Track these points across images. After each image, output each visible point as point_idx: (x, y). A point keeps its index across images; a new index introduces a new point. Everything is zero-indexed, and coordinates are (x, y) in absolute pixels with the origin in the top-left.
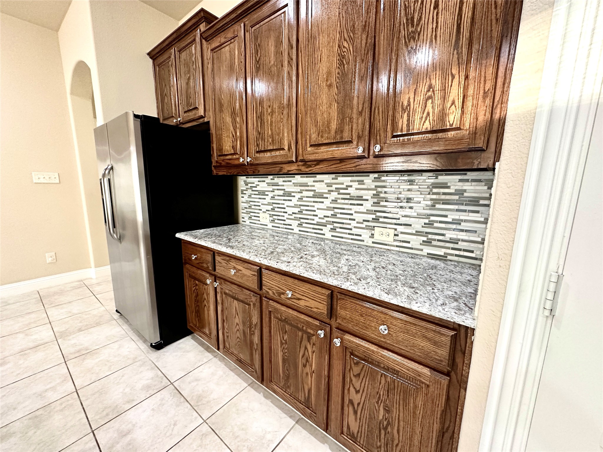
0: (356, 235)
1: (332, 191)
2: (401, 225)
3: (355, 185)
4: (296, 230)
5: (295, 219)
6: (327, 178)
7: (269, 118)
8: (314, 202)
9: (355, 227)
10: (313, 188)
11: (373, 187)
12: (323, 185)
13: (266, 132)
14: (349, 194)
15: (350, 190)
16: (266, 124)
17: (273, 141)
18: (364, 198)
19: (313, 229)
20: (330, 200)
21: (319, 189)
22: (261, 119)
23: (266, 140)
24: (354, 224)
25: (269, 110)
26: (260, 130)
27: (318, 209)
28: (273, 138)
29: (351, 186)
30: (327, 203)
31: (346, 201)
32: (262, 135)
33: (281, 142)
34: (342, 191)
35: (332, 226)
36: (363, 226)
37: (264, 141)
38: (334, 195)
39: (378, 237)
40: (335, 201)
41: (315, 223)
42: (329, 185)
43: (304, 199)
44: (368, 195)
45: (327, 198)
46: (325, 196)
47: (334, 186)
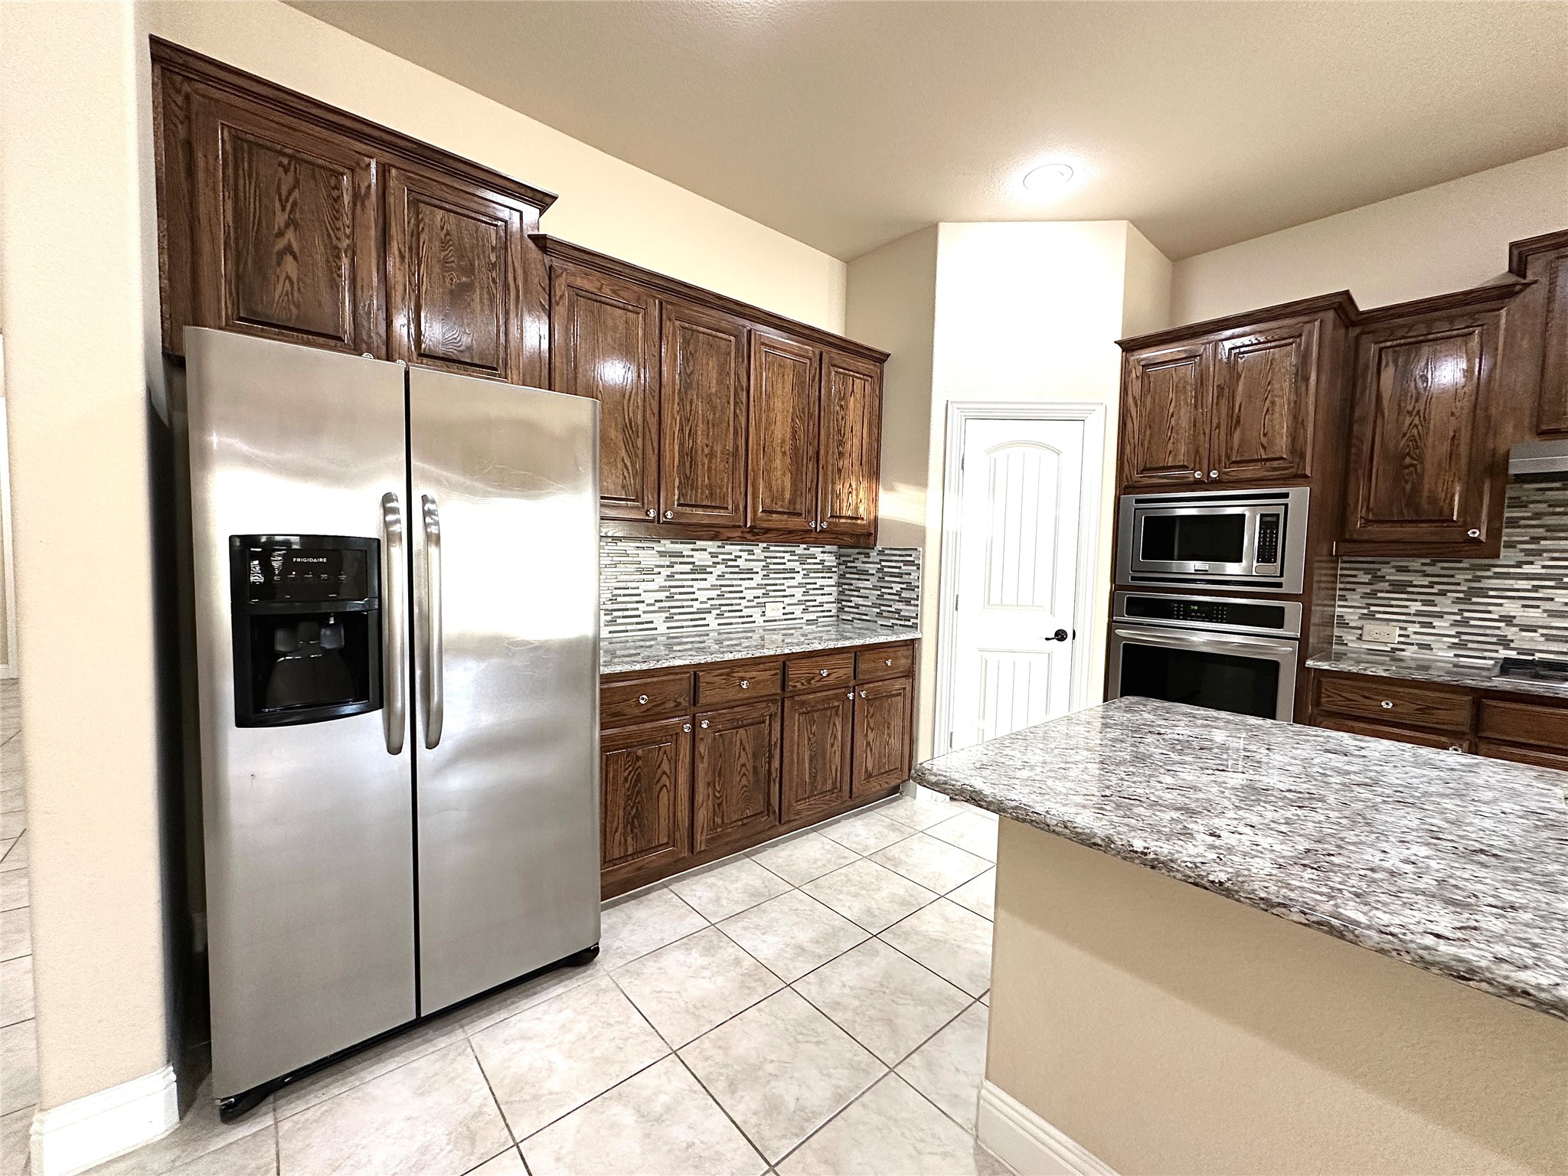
0: (747, 617)
1: (718, 563)
2: (787, 596)
3: (745, 555)
4: (662, 628)
5: (661, 610)
6: (712, 546)
7: (706, 461)
8: (693, 580)
9: (746, 607)
10: (690, 560)
11: (763, 558)
12: (705, 555)
13: (699, 479)
14: (738, 566)
15: (740, 562)
16: (700, 467)
17: (711, 494)
18: (755, 570)
19: (692, 620)
20: (715, 575)
21: (699, 560)
22: (691, 458)
23: (700, 491)
24: (744, 603)
25: (706, 451)
26: (688, 473)
27: (699, 589)
28: (711, 490)
29: (740, 557)
30: (712, 580)
31: (736, 576)
32: (693, 482)
33: (724, 498)
34: (730, 563)
35: (718, 612)
36: (754, 604)
37: (697, 492)
38: (721, 568)
39: (769, 614)
40: (721, 577)
41: (695, 610)
42: (714, 555)
43: (677, 576)
44: (757, 566)
45: (711, 573)
46: (708, 570)
47: (721, 557)
